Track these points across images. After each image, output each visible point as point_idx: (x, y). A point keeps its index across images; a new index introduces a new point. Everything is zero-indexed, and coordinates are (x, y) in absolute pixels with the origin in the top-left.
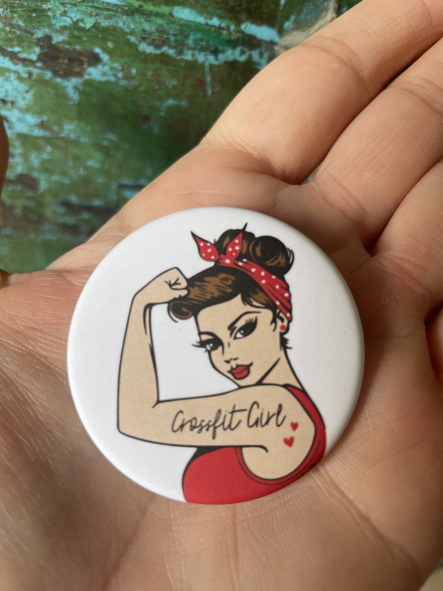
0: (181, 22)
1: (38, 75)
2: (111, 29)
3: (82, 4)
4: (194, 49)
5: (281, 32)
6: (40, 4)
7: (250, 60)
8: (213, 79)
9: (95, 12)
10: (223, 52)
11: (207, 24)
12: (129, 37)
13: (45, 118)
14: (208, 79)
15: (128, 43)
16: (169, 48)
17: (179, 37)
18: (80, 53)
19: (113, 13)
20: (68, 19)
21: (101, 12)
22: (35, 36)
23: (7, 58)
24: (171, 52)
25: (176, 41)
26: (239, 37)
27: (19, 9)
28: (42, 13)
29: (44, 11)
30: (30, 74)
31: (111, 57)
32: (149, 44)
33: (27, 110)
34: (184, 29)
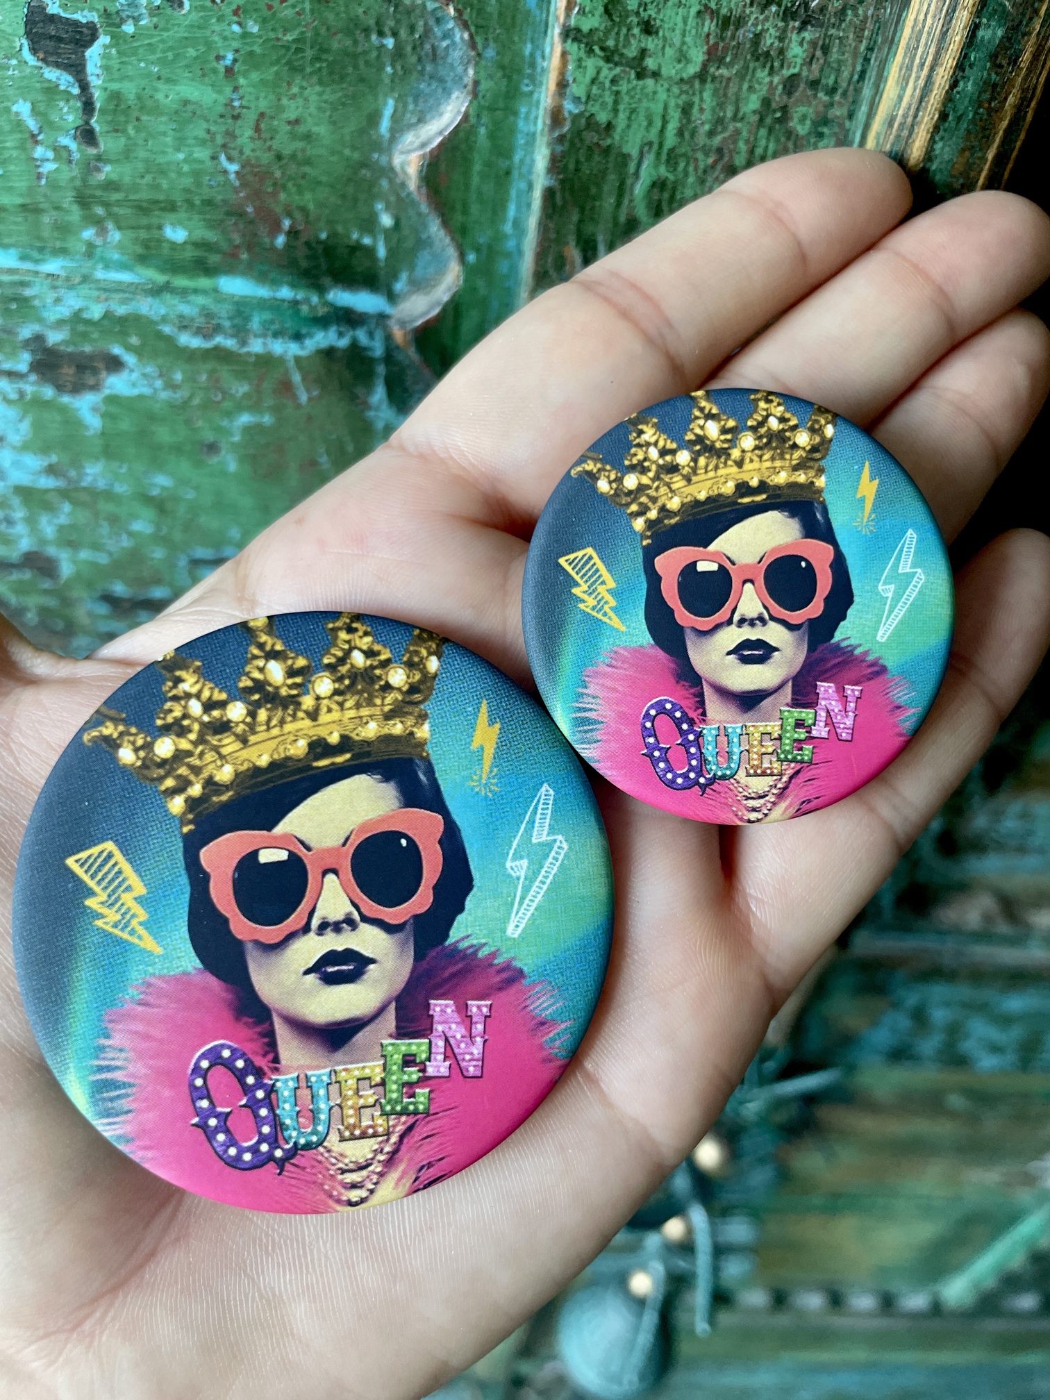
0: (236, 299)
1: (34, 393)
2: (131, 317)
3: (81, 286)
4: (264, 336)
5: (392, 297)
6: (19, 291)
7: (354, 345)
8: (304, 379)
9: (104, 296)
10: (310, 335)
11: (276, 299)
12: (160, 327)
13: (54, 458)
14: (297, 378)
15: (160, 336)
16: (225, 338)
17: (236, 321)
18: (91, 357)
19: (130, 295)
20: (65, 309)
21: (114, 295)
22: (20, 337)
24: (230, 343)
25: (234, 326)
26: (328, 312)
28: (24, 302)
29: (27, 300)
30: (22, 394)
31: (140, 360)
32: (194, 335)
33: (25, 447)
34: (242, 309)
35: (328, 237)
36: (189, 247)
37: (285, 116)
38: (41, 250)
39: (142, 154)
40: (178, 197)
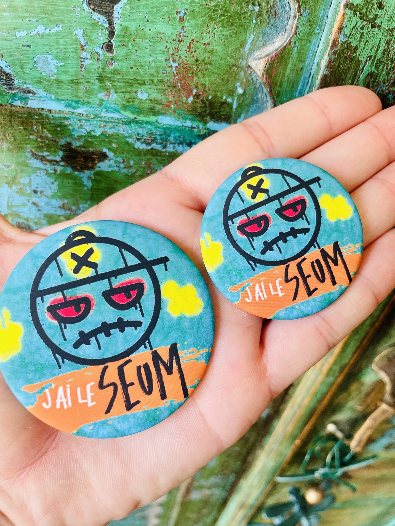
0: (164, 126)
1: (61, 171)
2: (115, 134)
3: (93, 119)
4: (174, 143)
6: (63, 122)
9: (102, 124)
11: (183, 126)
12: (127, 139)
13: (66, 201)
15: (127, 143)
16: (156, 144)
17: (164, 136)
18: (93, 153)
19: (116, 124)
20: (84, 131)
21: (108, 124)
22: (59, 144)
23: (39, 160)
24: (159, 147)
25: (161, 139)
26: (206, 132)
27: (48, 126)
28: (64, 127)
29: (66, 126)
30: (55, 171)
31: (115, 154)
32: (142, 143)
33: (53, 196)
34: (167, 131)
35: (212, 97)
36: (147, 101)
37: (203, 41)
38: (77, 102)
39: (133, 57)
40: (147, 79)
